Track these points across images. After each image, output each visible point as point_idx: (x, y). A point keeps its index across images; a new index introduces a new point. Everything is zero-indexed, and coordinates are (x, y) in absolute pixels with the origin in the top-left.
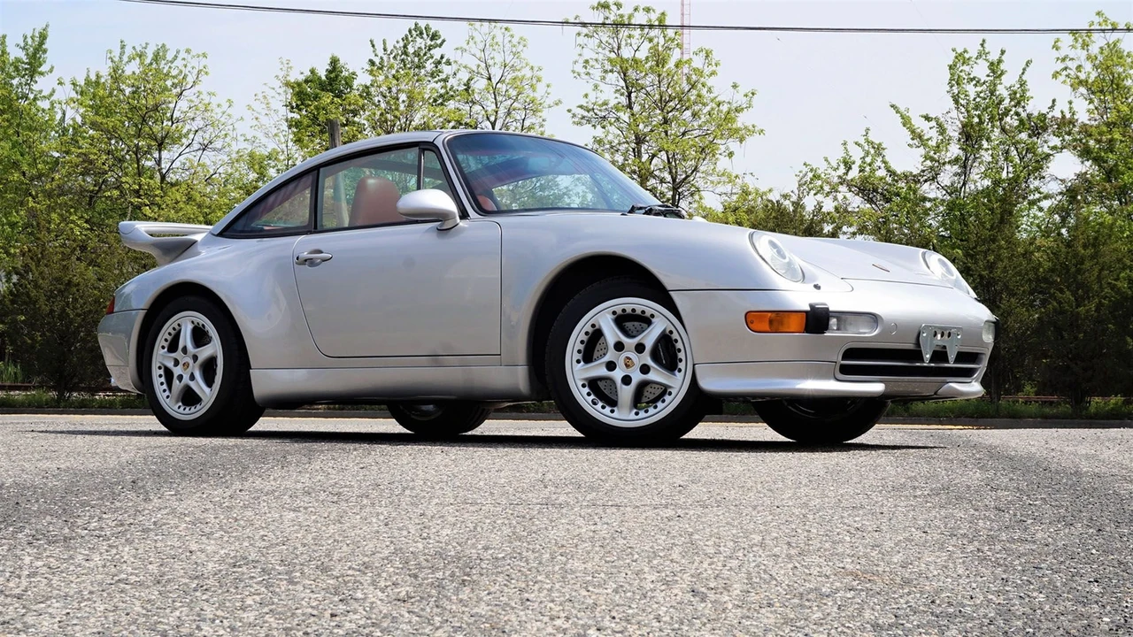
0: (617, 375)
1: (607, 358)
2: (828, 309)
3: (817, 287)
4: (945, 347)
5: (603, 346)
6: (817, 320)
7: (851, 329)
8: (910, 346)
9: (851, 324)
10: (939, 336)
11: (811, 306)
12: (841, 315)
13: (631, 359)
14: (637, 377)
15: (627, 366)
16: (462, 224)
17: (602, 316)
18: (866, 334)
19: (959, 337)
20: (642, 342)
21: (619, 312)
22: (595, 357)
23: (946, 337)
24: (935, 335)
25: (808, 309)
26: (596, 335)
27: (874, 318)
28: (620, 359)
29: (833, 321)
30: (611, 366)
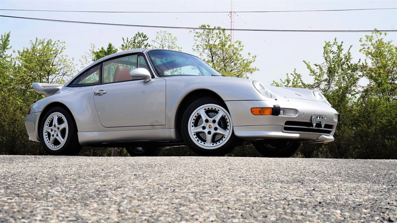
0: (206, 131)
1: (202, 125)
2: (280, 107)
3: (276, 100)
4: (320, 122)
5: (201, 121)
6: (276, 111)
7: (288, 114)
8: (309, 121)
9: (288, 112)
10: (318, 118)
11: (274, 106)
12: (284, 109)
13: (211, 125)
14: (213, 132)
15: (210, 128)
16: (152, 80)
17: (201, 111)
18: (293, 116)
19: (326, 119)
20: (215, 119)
21: (207, 109)
22: (198, 125)
23: (321, 118)
24: (317, 117)
25: (273, 107)
26: (199, 117)
27: (296, 111)
28: (207, 126)
29: (281, 111)
30: (204, 128)
